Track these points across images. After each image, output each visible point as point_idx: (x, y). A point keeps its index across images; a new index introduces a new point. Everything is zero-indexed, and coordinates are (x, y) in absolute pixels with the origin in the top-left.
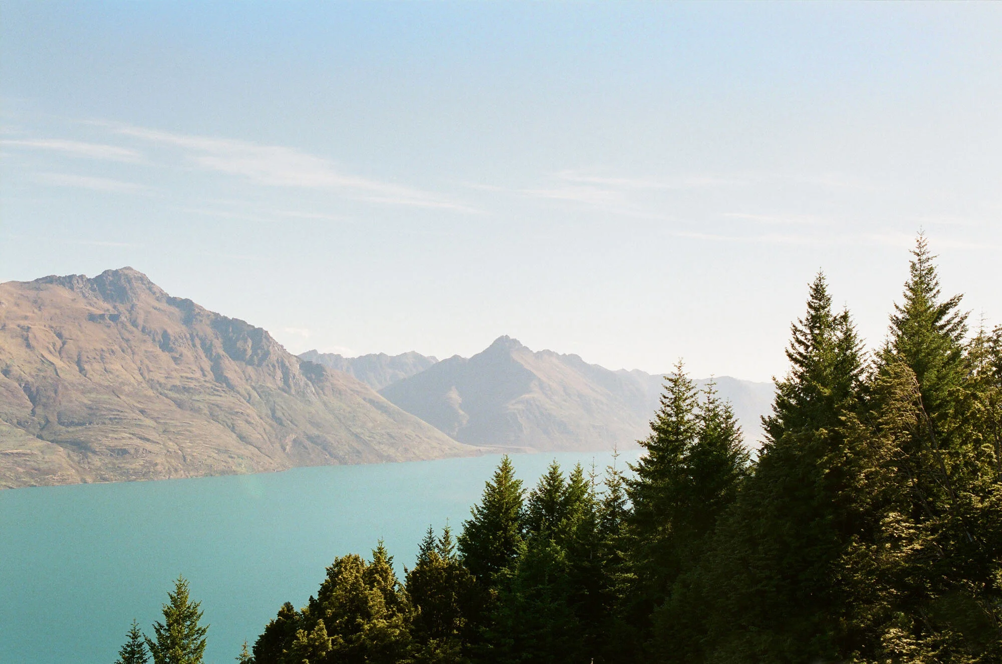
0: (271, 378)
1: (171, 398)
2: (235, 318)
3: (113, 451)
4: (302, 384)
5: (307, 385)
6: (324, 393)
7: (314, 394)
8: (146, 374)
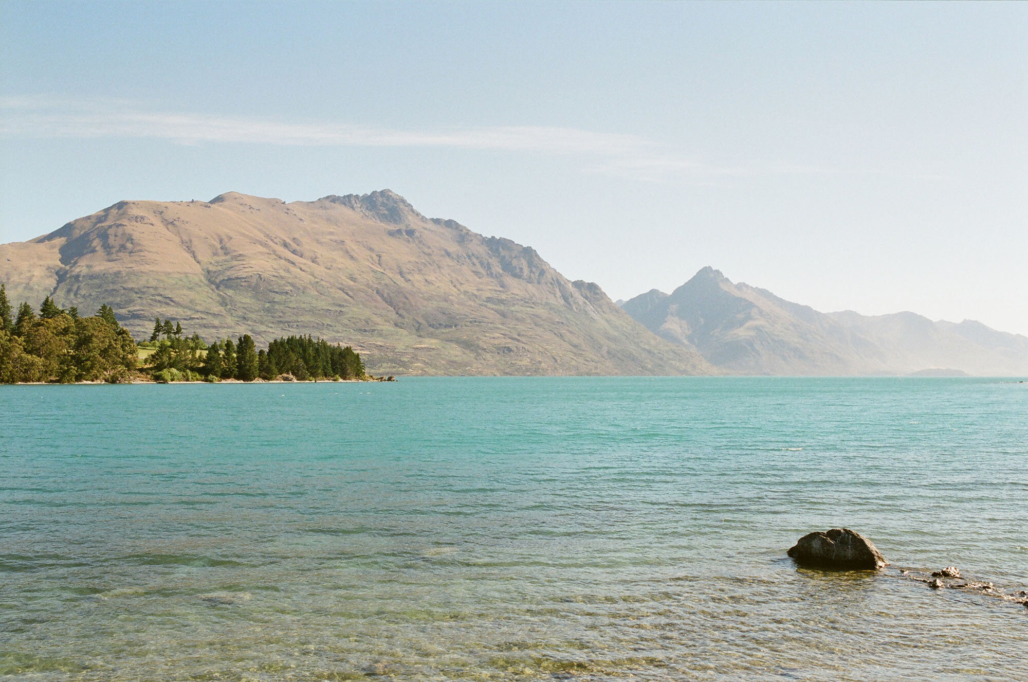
0: (553, 296)
1: (492, 309)
2: (502, 237)
3: (498, 349)
4: (581, 303)
5: (585, 303)
6: (604, 312)
7: (594, 312)
8: (458, 286)
